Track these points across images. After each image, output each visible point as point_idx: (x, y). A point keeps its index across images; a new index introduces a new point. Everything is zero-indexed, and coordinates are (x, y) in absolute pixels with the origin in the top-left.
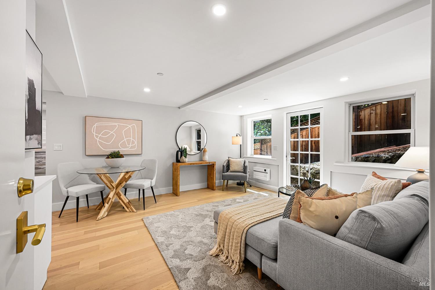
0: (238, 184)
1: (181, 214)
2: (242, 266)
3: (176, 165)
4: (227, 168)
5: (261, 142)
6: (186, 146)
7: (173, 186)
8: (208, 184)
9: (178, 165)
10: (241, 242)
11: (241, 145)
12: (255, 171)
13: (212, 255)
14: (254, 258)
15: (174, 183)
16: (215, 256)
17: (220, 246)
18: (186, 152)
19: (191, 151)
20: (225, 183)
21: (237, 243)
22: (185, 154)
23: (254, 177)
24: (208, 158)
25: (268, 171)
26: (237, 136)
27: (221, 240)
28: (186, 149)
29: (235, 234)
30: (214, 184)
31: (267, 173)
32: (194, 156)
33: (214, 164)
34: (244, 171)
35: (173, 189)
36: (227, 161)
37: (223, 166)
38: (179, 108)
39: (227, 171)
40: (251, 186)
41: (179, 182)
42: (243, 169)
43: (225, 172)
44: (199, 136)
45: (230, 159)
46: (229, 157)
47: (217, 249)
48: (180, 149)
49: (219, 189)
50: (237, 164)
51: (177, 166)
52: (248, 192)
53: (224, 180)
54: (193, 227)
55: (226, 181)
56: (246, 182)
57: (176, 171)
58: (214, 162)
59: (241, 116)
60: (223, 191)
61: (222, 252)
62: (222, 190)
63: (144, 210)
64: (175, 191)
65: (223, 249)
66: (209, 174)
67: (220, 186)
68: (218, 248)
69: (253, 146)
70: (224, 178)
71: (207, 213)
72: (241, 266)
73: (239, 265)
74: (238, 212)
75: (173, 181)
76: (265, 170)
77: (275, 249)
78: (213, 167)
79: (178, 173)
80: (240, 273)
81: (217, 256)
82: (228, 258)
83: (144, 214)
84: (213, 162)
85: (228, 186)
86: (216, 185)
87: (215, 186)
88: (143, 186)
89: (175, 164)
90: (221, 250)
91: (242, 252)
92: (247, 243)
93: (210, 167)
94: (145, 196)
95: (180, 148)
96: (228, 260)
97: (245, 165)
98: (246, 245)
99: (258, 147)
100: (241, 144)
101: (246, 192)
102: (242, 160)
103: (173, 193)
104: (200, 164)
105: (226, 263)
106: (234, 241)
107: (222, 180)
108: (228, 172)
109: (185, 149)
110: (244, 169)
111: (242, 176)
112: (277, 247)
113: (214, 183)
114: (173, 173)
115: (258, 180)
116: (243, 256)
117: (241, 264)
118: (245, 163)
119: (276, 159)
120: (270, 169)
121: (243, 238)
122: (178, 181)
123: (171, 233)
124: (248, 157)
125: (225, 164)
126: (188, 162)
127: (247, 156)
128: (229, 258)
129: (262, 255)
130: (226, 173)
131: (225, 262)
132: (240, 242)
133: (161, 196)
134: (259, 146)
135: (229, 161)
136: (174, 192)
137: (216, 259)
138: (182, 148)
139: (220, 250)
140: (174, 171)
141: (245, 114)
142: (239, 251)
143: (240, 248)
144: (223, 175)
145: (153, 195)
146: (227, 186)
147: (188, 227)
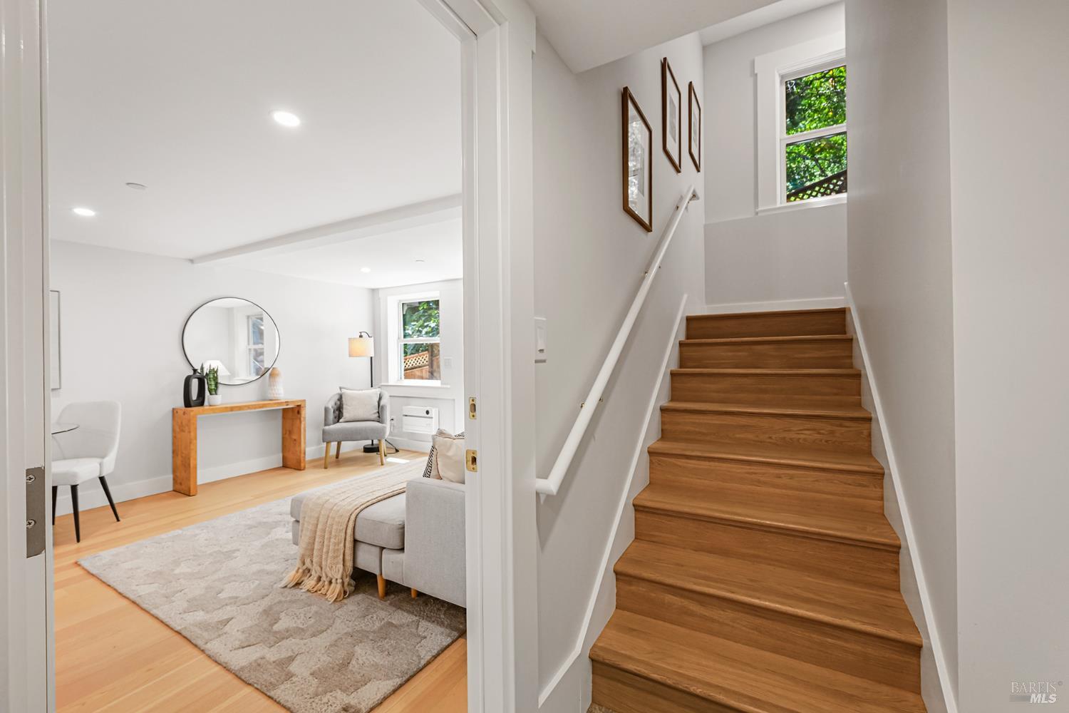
0: (367, 450)
1: (205, 531)
2: (349, 584)
3: (184, 413)
4: (337, 412)
5: (430, 350)
6: (215, 364)
7: (174, 471)
8: (284, 458)
9: (192, 414)
10: (345, 540)
11: (371, 358)
12: (406, 416)
13: (286, 587)
14: (367, 561)
15: (179, 462)
16: (294, 586)
17: (304, 564)
18: (216, 379)
19: (233, 374)
20: (333, 451)
21: (339, 544)
22: (213, 383)
23: (404, 430)
24: (284, 392)
25: (433, 412)
26: (361, 336)
27: (306, 549)
28: (216, 372)
29: (335, 527)
30: (302, 455)
31: (432, 418)
32: (241, 387)
33: (299, 406)
34: (379, 417)
35: (174, 479)
36: (337, 397)
37: (326, 410)
38: (192, 261)
39: (336, 420)
40: (397, 451)
41: (195, 459)
42: (375, 413)
43: (332, 422)
44: (258, 334)
45: (343, 391)
46: (340, 388)
47: (297, 572)
48: (195, 371)
49: (315, 467)
50: (361, 401)
51: (186, 416)
52: (391, 464)
53: (328, 443)
54: (238, 550)
55: (334, 444)
56: (383, 442)
57: (183, 431)
58: (301, 401)
59: (373, 290)
60: (326, 468)
61: (309, 574)
62: (323, 466)
63: (78, 540)
64: (181, 484)
65: (310, 566)
66: (288, 433)
67: (320, 459)
68: (299, 569)
69: (403, 361)
70: (326, 438)
71: (279, 518)
72: (346, 584)
73: (343, 583)
74: (343, 490)
75: (173, 457)
76: (427, 412)
77: (400, 530)
78: (299, 412)
79: (192, 434)
80: (344, 598)
81: (298, 584)
82: (320, 580)
83: (78, 551)
84: (297, 401)
85: (340, 457)
86: (308, 458)
87: (304, 460)
88: (74, 475)
89: (181, 413)
90: (307, 572)
91: (349, 557)
92: (358, 538)
93: (291, 415)
94: (80, 509)
95: (198, 367)
96: (321, 583)
97: (382, 403)
98: (355, 541)
99: (425, 362)
100: (373, 356)
101: (382, 465)
102: (375, 392)
103: (174, 491)
104: (260, 407)
105: (316, 591)
106: (332, 540)
107: (324, 441)
108: (338, 422)
109: (214, 372)
110: (378, 412)
111: (373, 430)
112: (404, 528)
113: (302, 452)
114: (174, 437)
115: (412, 436)
116: (349, 564)
117: (347, 580)
118: (380, 399)
119: (449, 386)
120: (437, 409)
121: (350, 531)
122: (192, 454)
123: (177, 571)
124: (389, 384)
125: (331, 405)
126: (221, 404)
127: (388, 382)
128: (324, 578)
129: (382, 548)
130: (333, 427)
131: (315, 589)
132: (343, 540)
133: (133, 502)
134: (427, 359)
135: (340, 399)
136: (178, 487)
137: (295, 591)
138: (202, 368)
139: (304, 572)
140: (178, 430)
141: (383, 287)
142: (341, 557)
143: (344, 551)
144: (324, 432)
145: (109, 504)
146: (337, 456)
147: (226, 552)
